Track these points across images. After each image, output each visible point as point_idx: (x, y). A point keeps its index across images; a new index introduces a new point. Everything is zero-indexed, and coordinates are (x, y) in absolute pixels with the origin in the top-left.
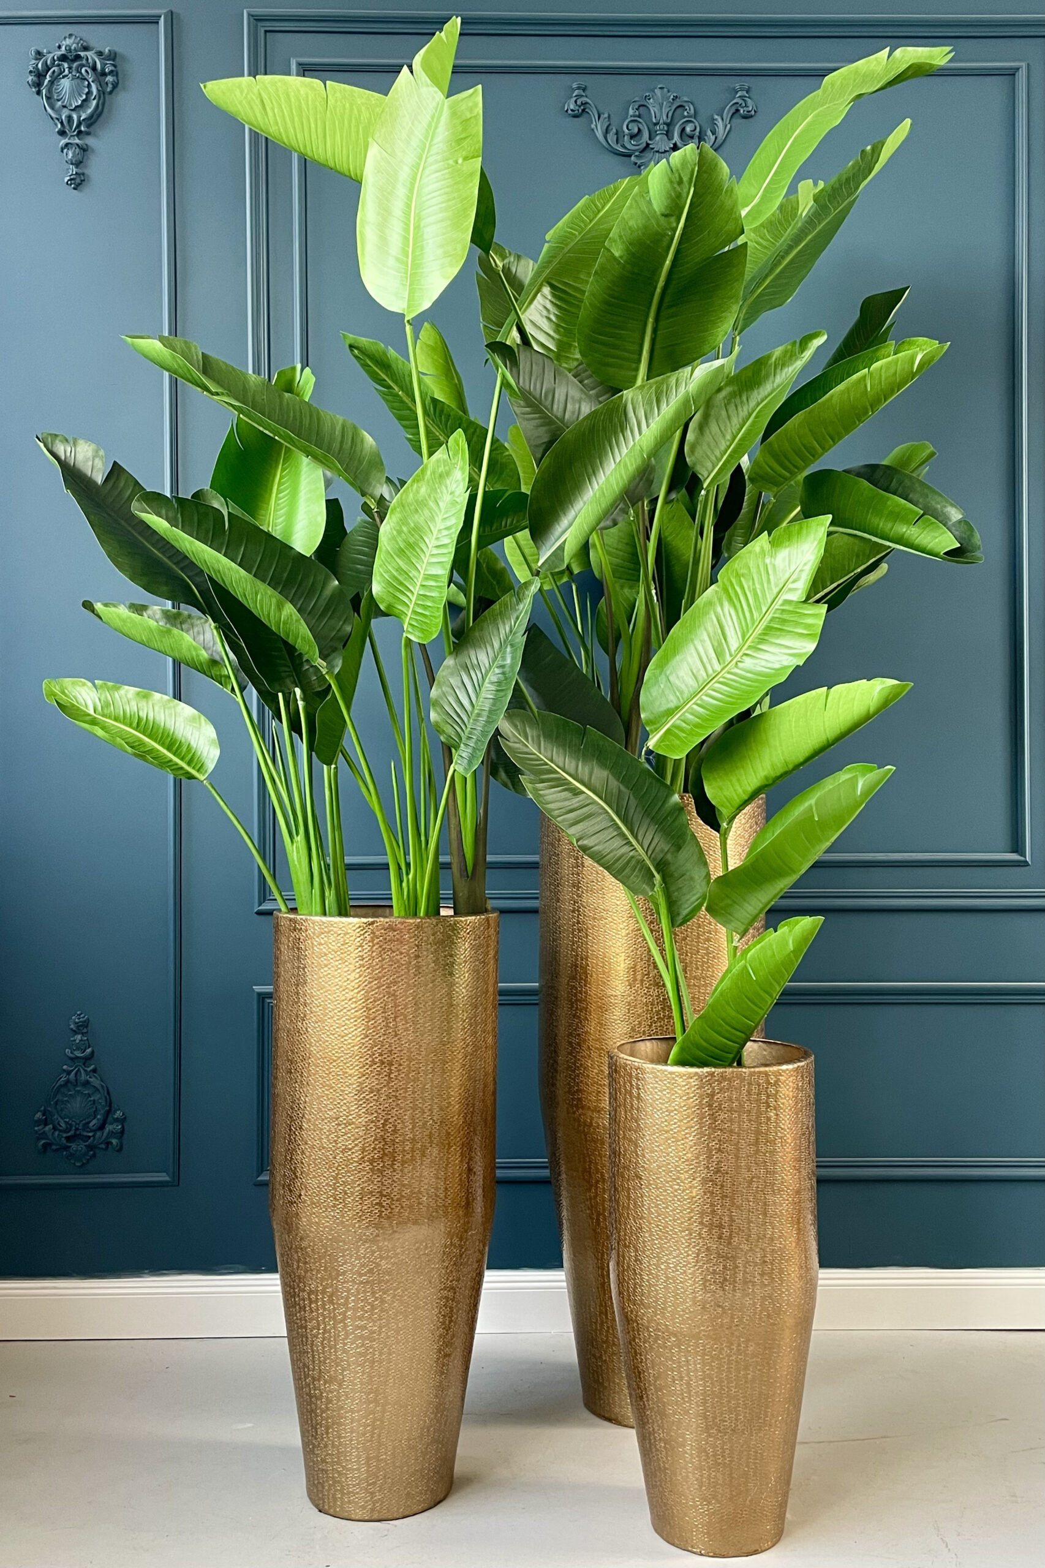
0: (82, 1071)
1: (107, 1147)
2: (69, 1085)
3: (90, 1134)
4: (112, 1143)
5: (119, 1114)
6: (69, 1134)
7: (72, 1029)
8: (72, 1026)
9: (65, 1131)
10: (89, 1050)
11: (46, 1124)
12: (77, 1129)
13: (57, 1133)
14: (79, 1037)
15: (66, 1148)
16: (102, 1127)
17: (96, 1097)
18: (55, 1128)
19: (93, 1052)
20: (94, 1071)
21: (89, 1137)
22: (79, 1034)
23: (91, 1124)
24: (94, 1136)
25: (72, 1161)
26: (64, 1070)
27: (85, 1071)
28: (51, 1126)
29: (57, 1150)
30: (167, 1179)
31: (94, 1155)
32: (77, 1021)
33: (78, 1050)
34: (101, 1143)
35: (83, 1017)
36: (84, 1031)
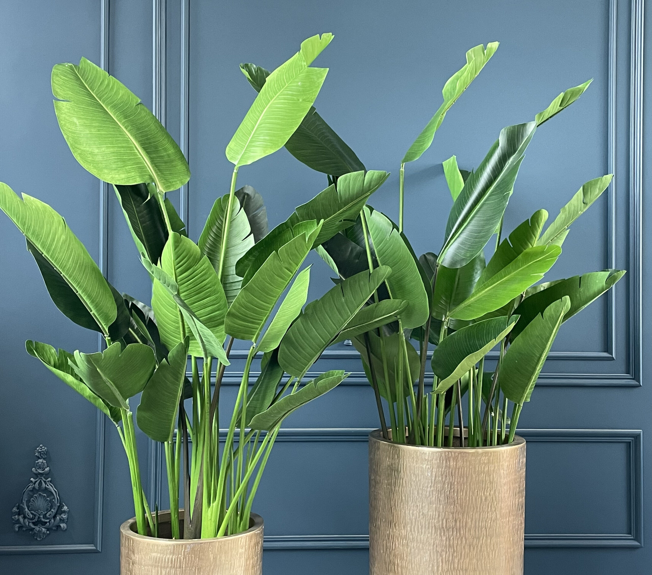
0: (42, 481)
1: (57, 529)
2: (34, 490)
3: (48, 521)
4: (60, 526)
5: (65, 508)
6: (34, 521)
7: (36, 456)
8: (37, 454)
9: (31, 519)
10: (47, 469)
11: (19, 514)
12: (39, 518)
13: (26, 520)
14: (40, 461)
15: (33, 529)
16: (55, 517)
17: (51, 498)
18: (25, 517)
19: (50, 470)
20: (51, 481)
21: (46, 522)
22: (41, 459)
23: (47, 515)
24: (49, 522)
25: (35, 538)
26: (32, 481)
27: (45, 482)
28: (22, 515)
29: (26, 530)
30: (94, 548)
31: (49, 534)
32: (40, 450)
33: (41, 469)
34: (54, 527)
35: (44, 448)
36: (44, 457)
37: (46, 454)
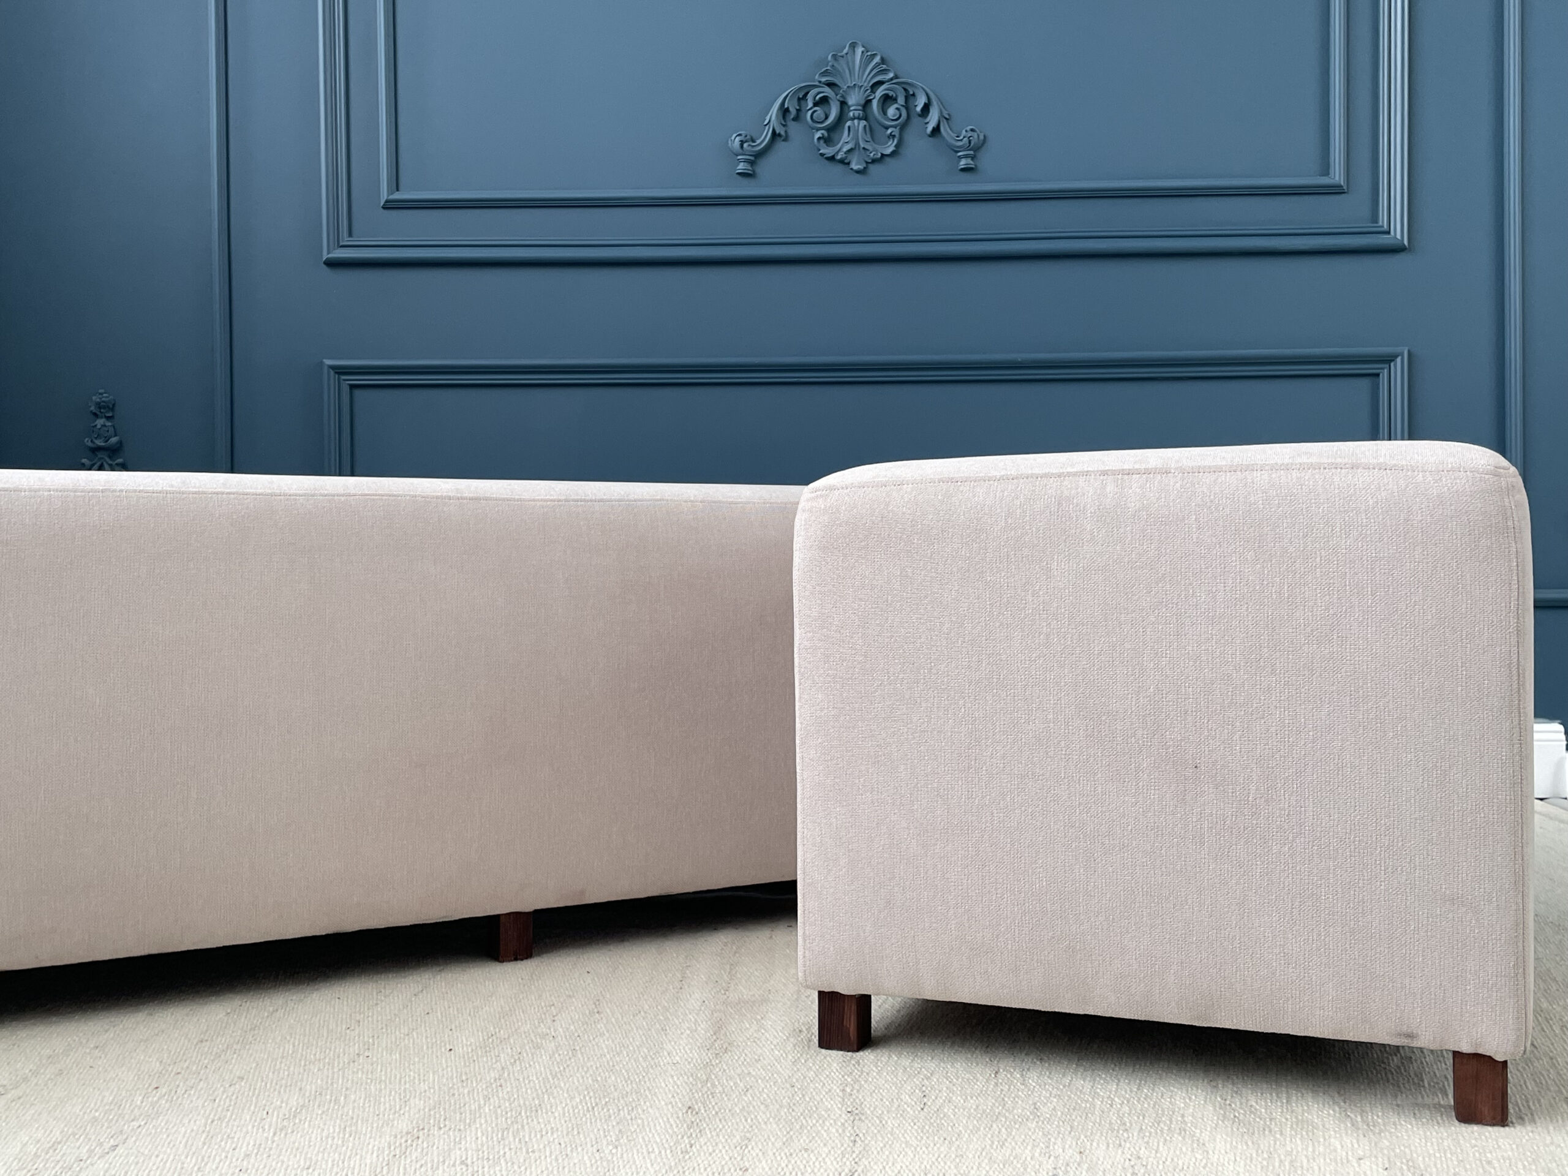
0: (105, 463)
7: (91, 412)
8: (92, 408)
10: (114, 440)
14: (100, 422)
19: (120, 443)
22: (102, 418)
32: (98, 400)
33: (101, 438)
35: (106, 397)
36: (107, 415)
37: (112, 409)
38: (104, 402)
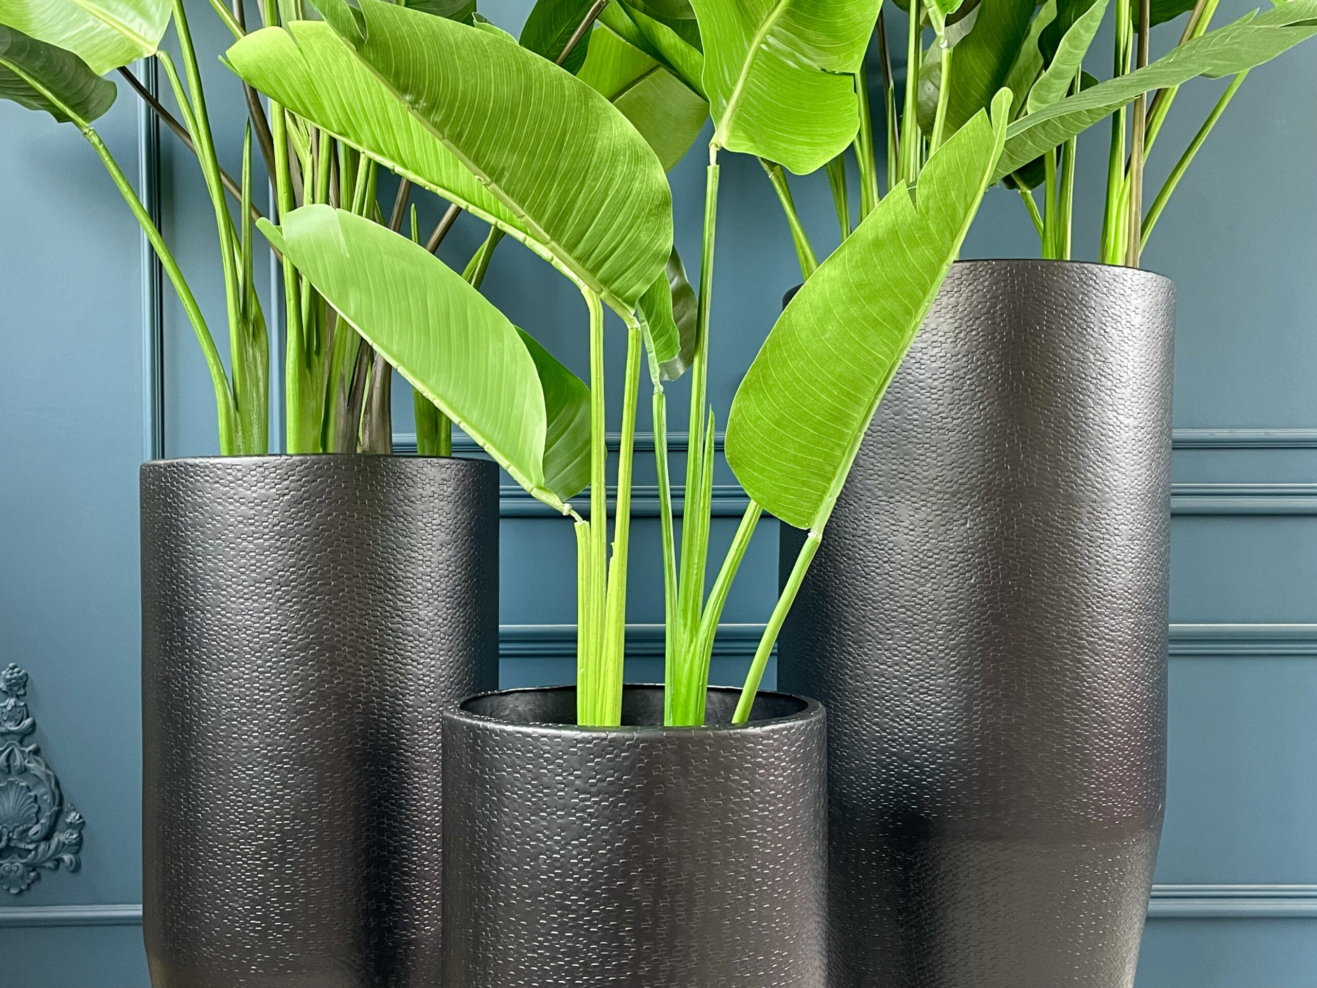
0: (16, 751)
1: (57, 867)
3: (31, 847)
4: (63, 860)
5: (72, 817)
10: (27, 722)
12: (10, 840)
14: (12, 701)
16: (48, 837)
17: (40, 791)
19: (33, 725)
20: (36, 752)
21: (30, 851)
22: (12, 697)
23: (31, 832)
24: (36, 849)
25: (5, 887)
27: (22, 752)
31: (37, 879)
32: (8, 676)
33: (11, 721)
34: (48, 860)
35: (19, 672)
36: (19, 693)
37: (24, 686)
38: (14, 678)
